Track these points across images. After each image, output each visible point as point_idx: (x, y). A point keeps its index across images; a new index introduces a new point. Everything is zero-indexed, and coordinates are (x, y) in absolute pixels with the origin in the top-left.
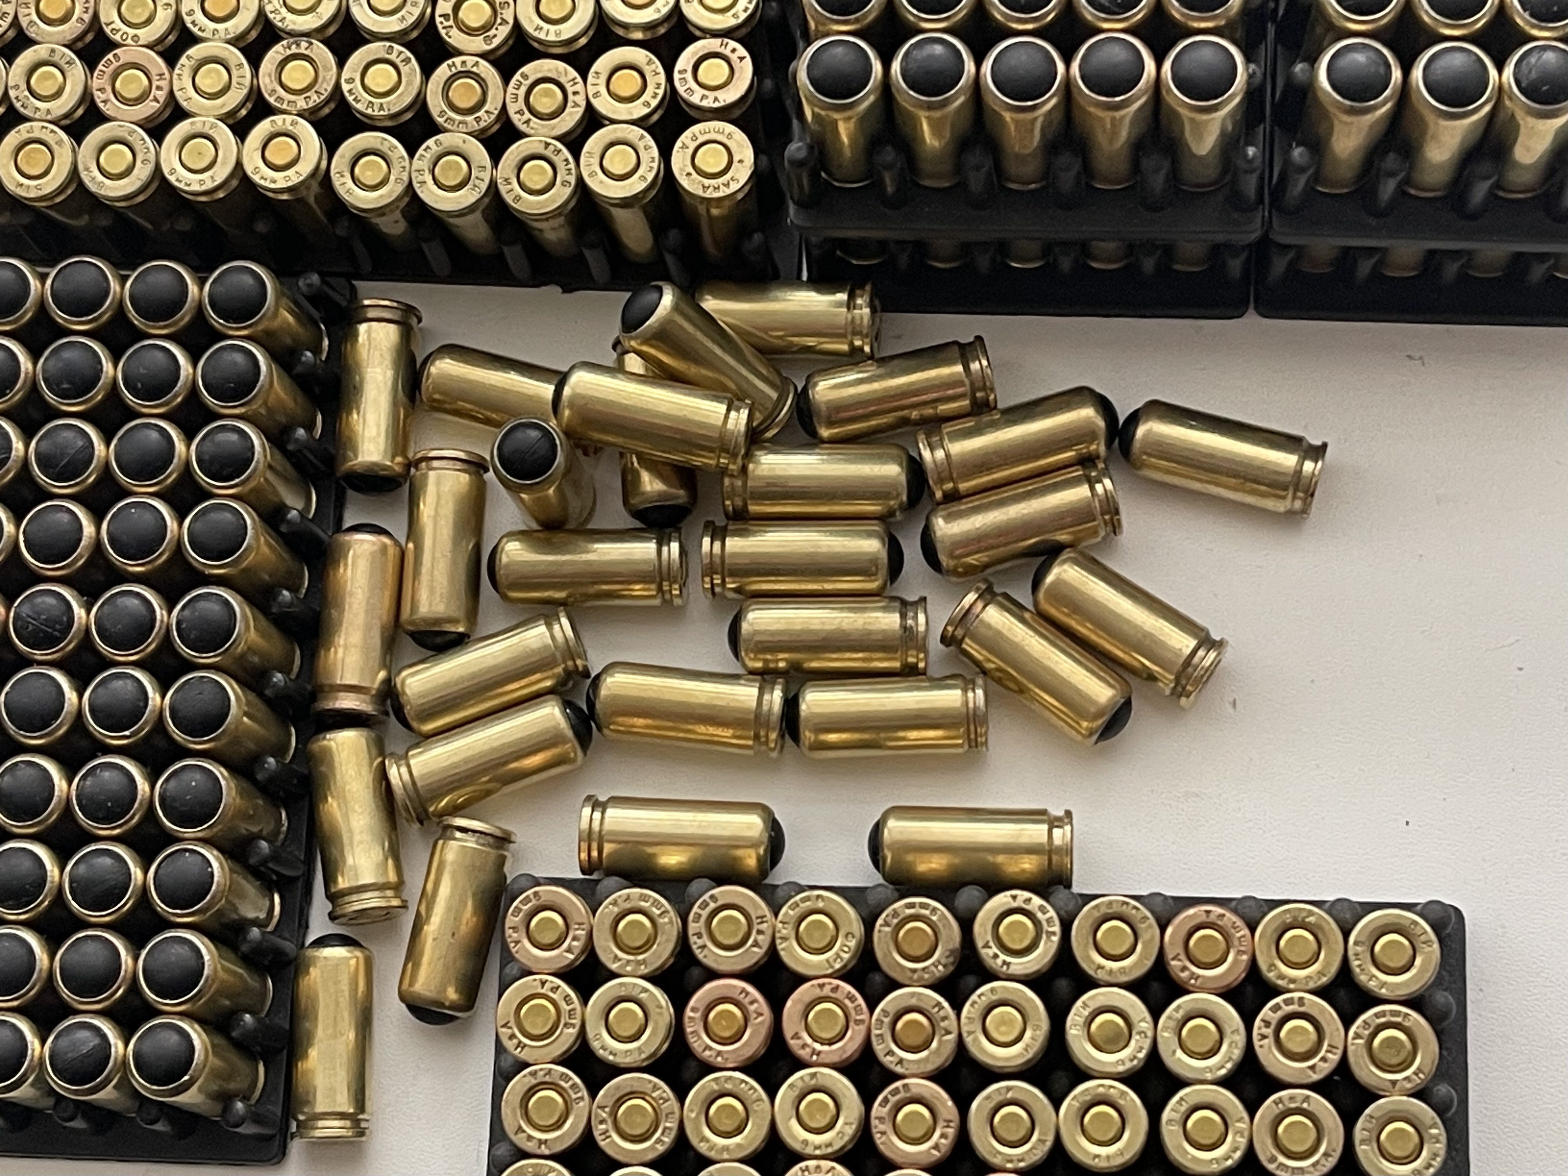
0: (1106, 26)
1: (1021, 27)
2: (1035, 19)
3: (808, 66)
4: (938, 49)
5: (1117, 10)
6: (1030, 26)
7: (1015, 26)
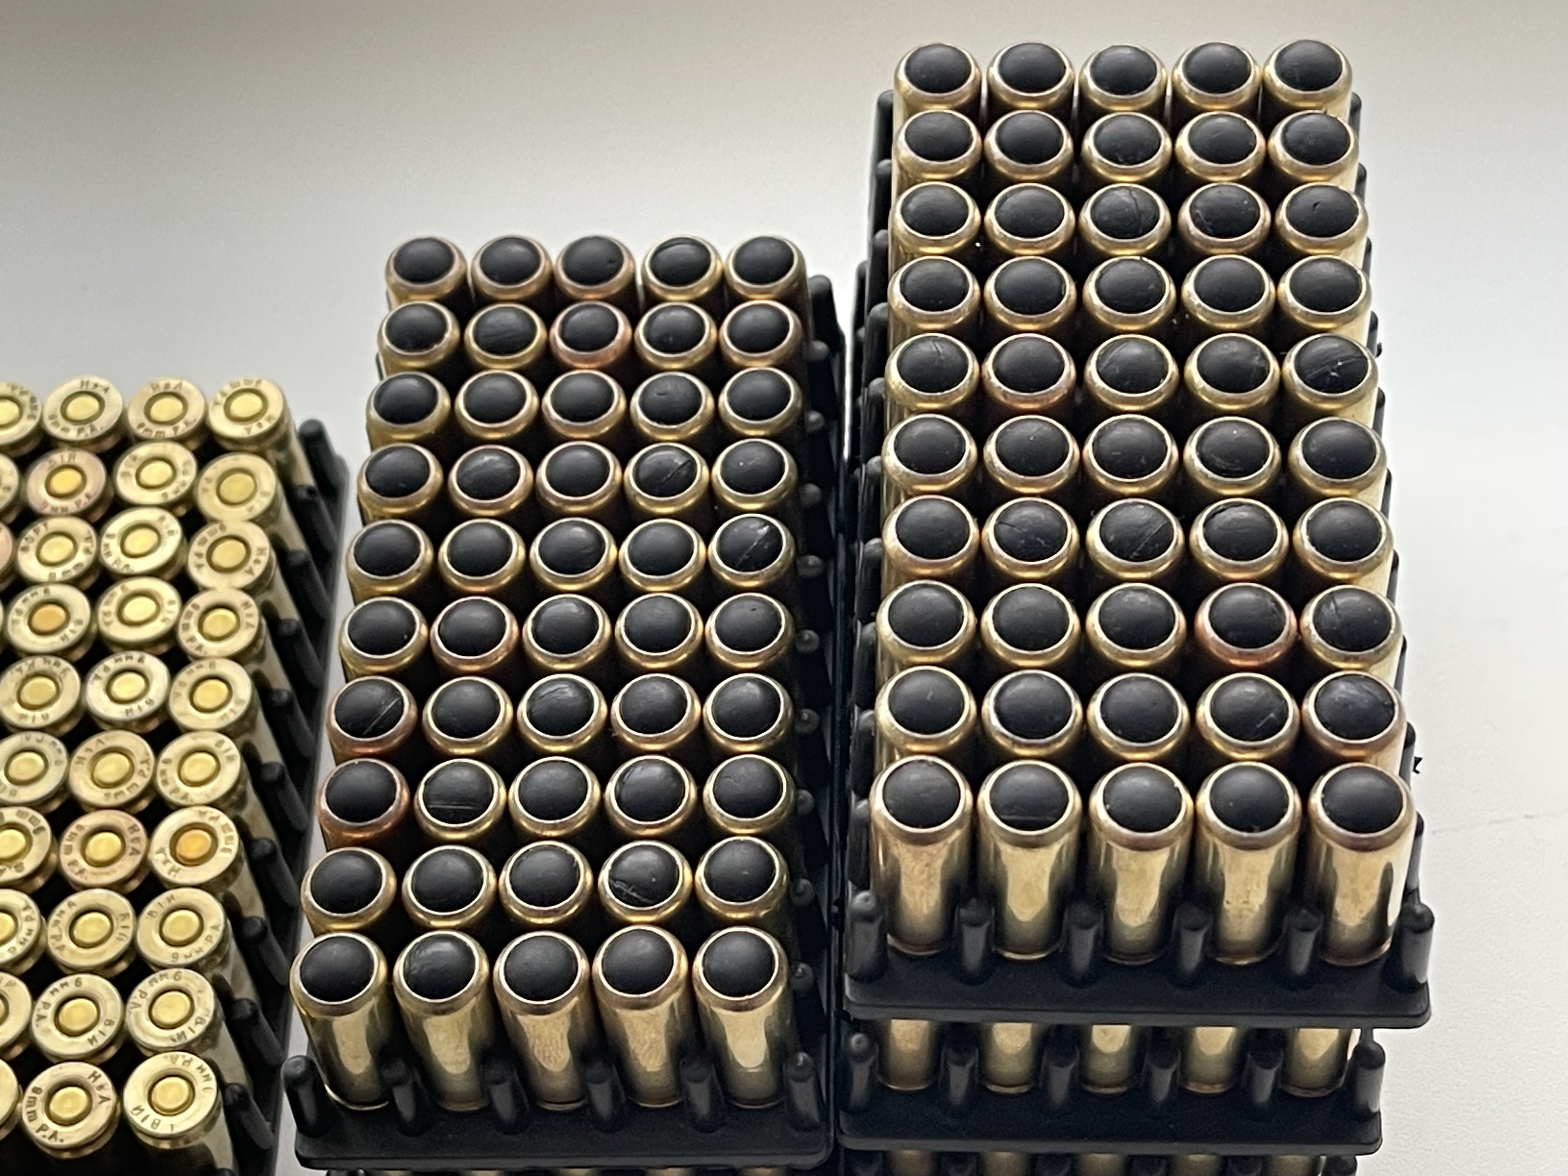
0: (634, 919)
1: (540, 921)
2: (556, 912)
3: (301, 967)
4: (447, 947)
5: (644, 900)
6: (550, 921)
7: (533, 920)
